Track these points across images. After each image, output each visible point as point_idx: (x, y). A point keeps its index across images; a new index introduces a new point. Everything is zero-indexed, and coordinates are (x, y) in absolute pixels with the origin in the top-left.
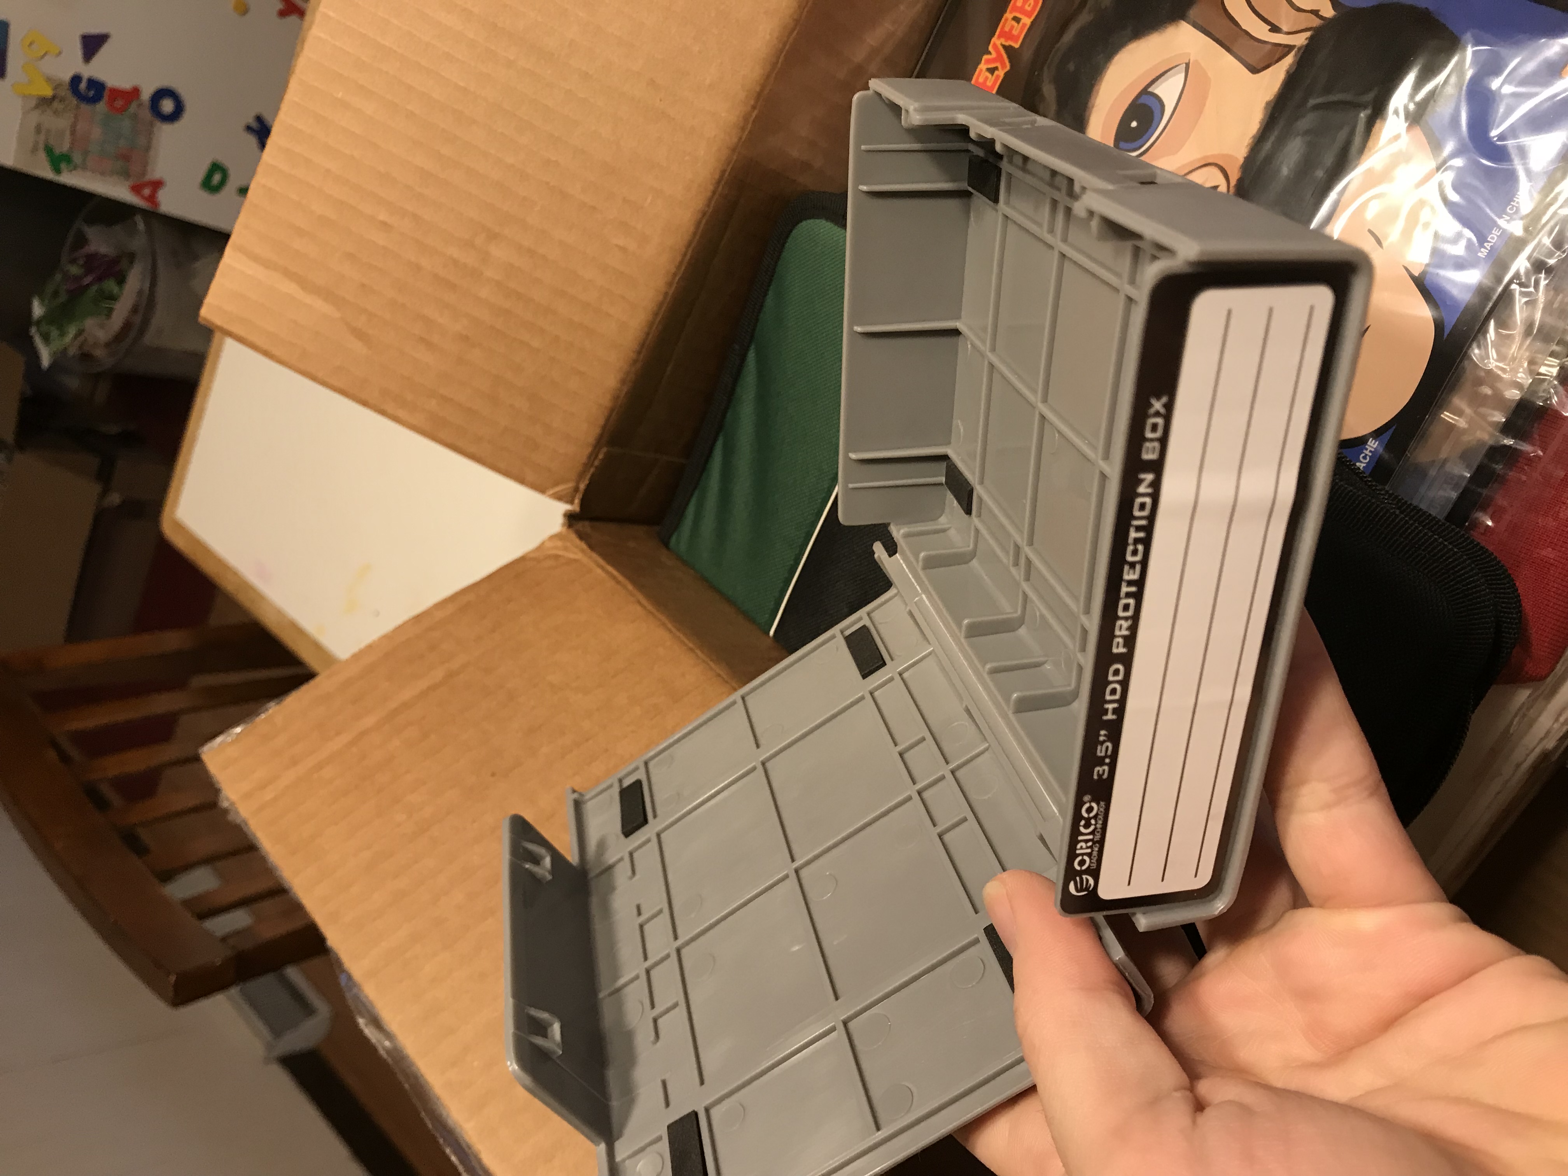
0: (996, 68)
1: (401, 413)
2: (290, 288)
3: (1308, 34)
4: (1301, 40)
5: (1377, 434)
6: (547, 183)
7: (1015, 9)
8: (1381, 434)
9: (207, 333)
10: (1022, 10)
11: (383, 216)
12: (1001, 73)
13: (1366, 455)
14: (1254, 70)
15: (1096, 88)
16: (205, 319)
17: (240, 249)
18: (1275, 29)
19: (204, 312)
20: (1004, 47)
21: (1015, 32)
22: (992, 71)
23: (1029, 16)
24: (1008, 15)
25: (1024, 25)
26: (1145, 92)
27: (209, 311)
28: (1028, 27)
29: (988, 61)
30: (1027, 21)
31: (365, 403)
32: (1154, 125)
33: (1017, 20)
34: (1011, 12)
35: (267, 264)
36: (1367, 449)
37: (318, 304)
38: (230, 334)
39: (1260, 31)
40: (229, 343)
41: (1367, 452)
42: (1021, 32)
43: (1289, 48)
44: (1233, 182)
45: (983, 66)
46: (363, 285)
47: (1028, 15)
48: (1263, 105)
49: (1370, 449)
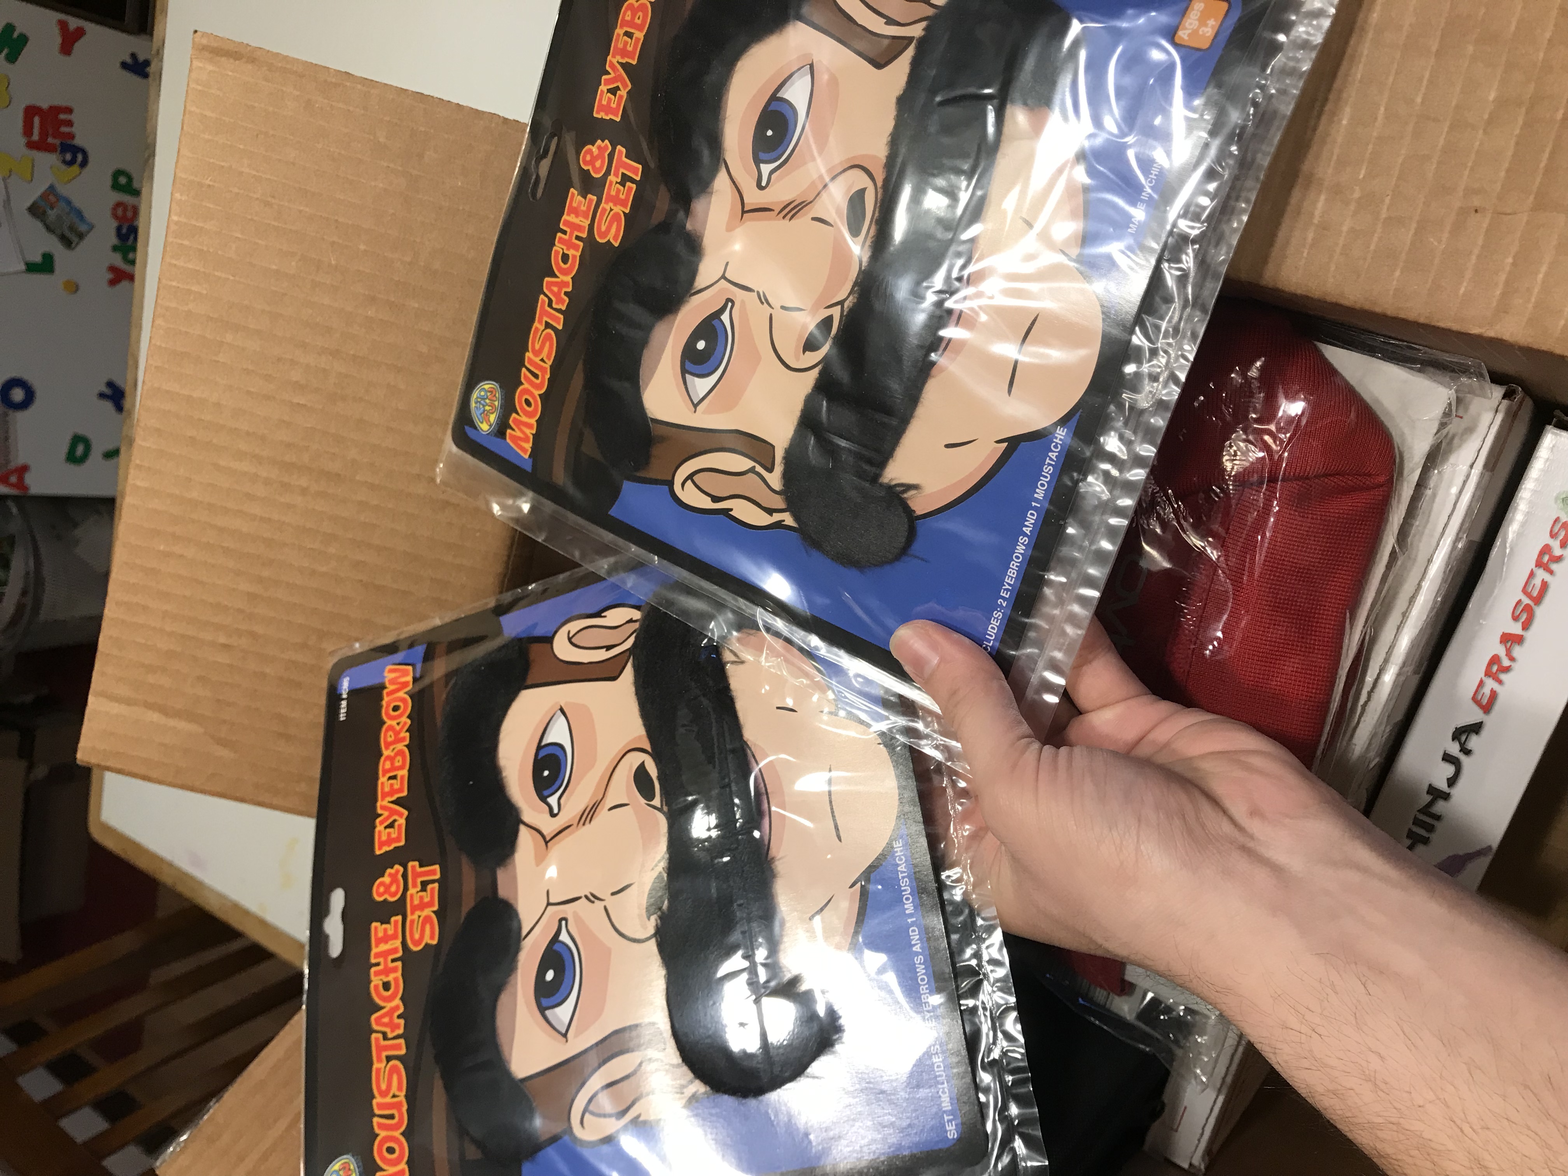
0: (618, 88)
1: (275, 801)
2: (155, 717)
3: (924, 24)
4: (917, 31)
5: (1064, 421)
6: (361, 581)
7: (625, 23)
8: (1068, 421)
9: (86, 773)
10: (631, 24)
11: (222, 640)
12: (623, 93)
13: (1057, 443)
14: (879, 64)
15: (724, 98)
16: (82, 761)
17: (102, 694)
18: (890, 21)
19: (79, 756)
20: (621, 64)
21: (630, 49)
22: (613, 91)
23: (641, 30)
24: (619, 31)
25: (638, 39)
26: (774, 98)
27: (83, 755)
28: (641, 41)
29: (607, 82)
30: (640, 35)
31: (242, 800)
32: (790, 131)
33: (629, 35)
34: (621, 27)
35: (129, 702)
36: (1056, 438)
37: (182, 725)
38: (108, 769)
39: (876, 25)
40: (109, 776)
41: (1057, 441)
42: (635, 48)
43: (910, 39)
44: (880, 184)
45: (603, 88)
46: (218, 701)
47: (639, 28)
48: (894, 100)
49: (1059, 437)
